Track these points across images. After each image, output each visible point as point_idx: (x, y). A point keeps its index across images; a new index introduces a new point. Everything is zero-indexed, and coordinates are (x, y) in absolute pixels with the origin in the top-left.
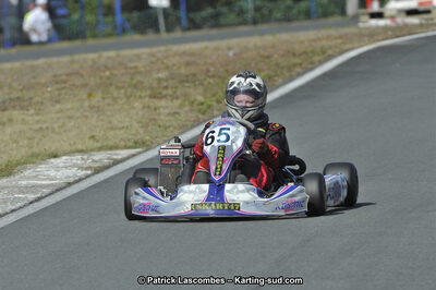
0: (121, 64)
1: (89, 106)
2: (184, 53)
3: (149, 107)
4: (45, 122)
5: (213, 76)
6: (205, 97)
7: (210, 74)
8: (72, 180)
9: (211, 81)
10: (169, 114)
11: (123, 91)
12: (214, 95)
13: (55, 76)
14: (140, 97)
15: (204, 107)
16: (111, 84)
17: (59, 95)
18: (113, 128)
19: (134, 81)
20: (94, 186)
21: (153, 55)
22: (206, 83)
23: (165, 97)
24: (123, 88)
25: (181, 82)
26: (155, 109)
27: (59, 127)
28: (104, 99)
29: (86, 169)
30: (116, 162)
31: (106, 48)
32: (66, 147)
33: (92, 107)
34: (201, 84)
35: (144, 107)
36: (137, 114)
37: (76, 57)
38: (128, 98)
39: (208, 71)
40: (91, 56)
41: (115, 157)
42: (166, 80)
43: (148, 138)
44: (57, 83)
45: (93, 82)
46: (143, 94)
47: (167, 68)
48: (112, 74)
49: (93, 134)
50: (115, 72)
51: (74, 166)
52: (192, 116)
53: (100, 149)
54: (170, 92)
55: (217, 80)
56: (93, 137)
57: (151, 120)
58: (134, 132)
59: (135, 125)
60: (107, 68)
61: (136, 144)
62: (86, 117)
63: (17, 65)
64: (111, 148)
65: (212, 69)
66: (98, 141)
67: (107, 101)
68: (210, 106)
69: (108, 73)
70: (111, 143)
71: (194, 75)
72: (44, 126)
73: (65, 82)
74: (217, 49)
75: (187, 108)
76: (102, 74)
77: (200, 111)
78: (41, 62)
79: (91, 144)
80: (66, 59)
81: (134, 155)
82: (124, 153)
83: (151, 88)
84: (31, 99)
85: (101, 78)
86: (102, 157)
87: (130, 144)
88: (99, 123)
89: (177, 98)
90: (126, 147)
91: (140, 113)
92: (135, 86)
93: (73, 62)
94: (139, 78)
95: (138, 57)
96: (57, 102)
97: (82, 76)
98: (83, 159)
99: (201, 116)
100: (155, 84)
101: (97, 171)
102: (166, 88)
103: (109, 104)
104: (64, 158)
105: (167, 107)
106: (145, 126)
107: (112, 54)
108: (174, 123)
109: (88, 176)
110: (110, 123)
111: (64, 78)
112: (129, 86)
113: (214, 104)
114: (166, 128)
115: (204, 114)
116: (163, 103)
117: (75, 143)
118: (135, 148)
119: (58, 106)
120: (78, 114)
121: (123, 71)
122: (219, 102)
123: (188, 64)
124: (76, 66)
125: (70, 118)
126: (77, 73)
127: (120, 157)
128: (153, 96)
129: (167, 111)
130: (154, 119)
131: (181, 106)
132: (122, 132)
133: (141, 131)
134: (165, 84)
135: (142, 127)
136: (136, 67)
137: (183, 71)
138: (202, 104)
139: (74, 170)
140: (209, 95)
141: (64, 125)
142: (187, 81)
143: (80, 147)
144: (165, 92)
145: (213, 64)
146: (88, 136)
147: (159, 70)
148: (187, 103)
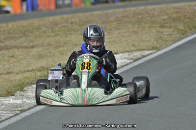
0: (147, 12)
1: (132, 31)
2: (175, 8)
3: (159, 32)
4: (112, 38)
5: (188, 18)
6: (184, 27)
7: (187, 17)
8: (124, 64)
9: (187, 20)
10: (168, 35)
11: (147, 25)
12: (188, 26)
13: (117, 18)
14: (155, 27)
15: (183, 32)
16: (142, 21)
17: (119, 26)
18: (142, 41)
19: (152, 20)
20: (134, 67)
21: (161, 8)
22: (184, 21)
23: (166, 27)
24: (147, 23)
25: (174, 20)
26: (162, 33)
27: (119, 41)
28: (138, 28)
29: (131, 59)
30: (144, 57)
31: (140, 5)
32: (121, 49)
33: (133, 32)
34: (183, 21)
35: (157, 32)
36: (154, 35)
37: (127, 9)
38: (150, 27)
39: (186, 15)
40: (133, 9)
41: (143, 54)
42: (167, 19)
43: (158, 45)
44: (118, 21)
45: (133, 20)
46: (157, 26)
47: (167, 14)
48: (142, 17)
49: (134, 43)
50: (144, 16)
51: (125, 58)
52: (178, 36)
53: (137, 50)
54: (168, 25)
55: (190, 20)
56: (133, 45)
57: (160, 37)
58: (152, 43)
59: (153, 40)
60: (140, 14)
61: (153, 48)
62: (131, 36)
63: (100, 12)
64: (141, 50)
65: (187, 15)
66: (135, 47)
67: (140, 29)
68: (186, 32)
69: (140, 16)
70: (142, 48)
71: (179, 17)
72: (112, 40)
73: (121, 20)
74: (189, 6)
75: (176, 32)
76: (138, 17)
77: (182, 33)
78: (111, 11)
79: (132, 48)
80: (122, 10)
81: (152, 54)
82: (147, 52)
83: (160, 23)
84: (106, 28)
85: (138, 18)
86: (137, 54)
87: (150, 48)
88: (136, 39)
89: (172, 28)
90: (148, 50)
91: (155, 34)
92: (153, 22)
93: (125, 11)
94: (155, 18)
95: (154, 9)
96: (118, 29)
97: (129, 17)
98: (129, 55)
99: (182, 36)
100: (162, 22)
101: (135, 60)
102: (167, 23)
103: (141, 30)
104: (121, 54)
105: (167, 32)
106: (157, 40)
107: (143, 7)
108: (170, 39)
109: (131, 63)
110: (141, 39)
111: (121, 18)
112: (150, 22)
113: (188, 30)
114: (167, 41)
115: (183, 35)
116: (165, 30)
117: (125, 48)
118: (153, 50)
119: (118, 31)
120: (127, 35)
121: (147, 15)
122: (190, 29)
123: (177, 13)
124: (126, 13)
125: (123, 36)
126: (127, 16)
127: (145, 54)
128: (161, 27)
129: (167, 33)
130: (161, 37)
131: (174, 31)
132: (147, 43)
133: (155, 42)
134: (166, 21)
135: (156, 41)
136: (153, 14)
137: (175, 15)
138: (183, 30)
139: (125, 60)
140: (186, 26)
141: (120, 39)
142: (176, 20)
143: (128, 50)
144: (166, 25)
145: (188, 13)
146: (132, 44)
147: (163, 15)
148: (176, 30)
